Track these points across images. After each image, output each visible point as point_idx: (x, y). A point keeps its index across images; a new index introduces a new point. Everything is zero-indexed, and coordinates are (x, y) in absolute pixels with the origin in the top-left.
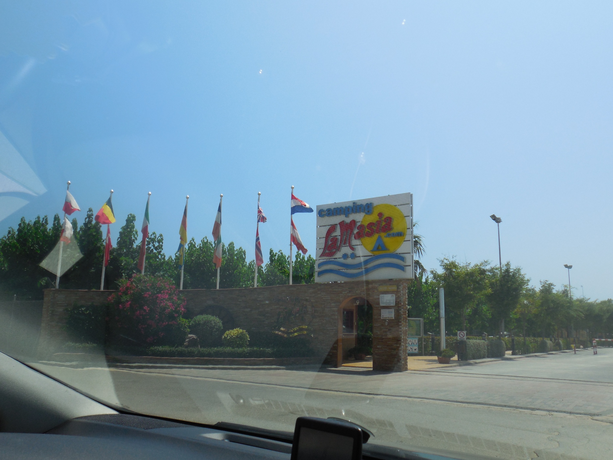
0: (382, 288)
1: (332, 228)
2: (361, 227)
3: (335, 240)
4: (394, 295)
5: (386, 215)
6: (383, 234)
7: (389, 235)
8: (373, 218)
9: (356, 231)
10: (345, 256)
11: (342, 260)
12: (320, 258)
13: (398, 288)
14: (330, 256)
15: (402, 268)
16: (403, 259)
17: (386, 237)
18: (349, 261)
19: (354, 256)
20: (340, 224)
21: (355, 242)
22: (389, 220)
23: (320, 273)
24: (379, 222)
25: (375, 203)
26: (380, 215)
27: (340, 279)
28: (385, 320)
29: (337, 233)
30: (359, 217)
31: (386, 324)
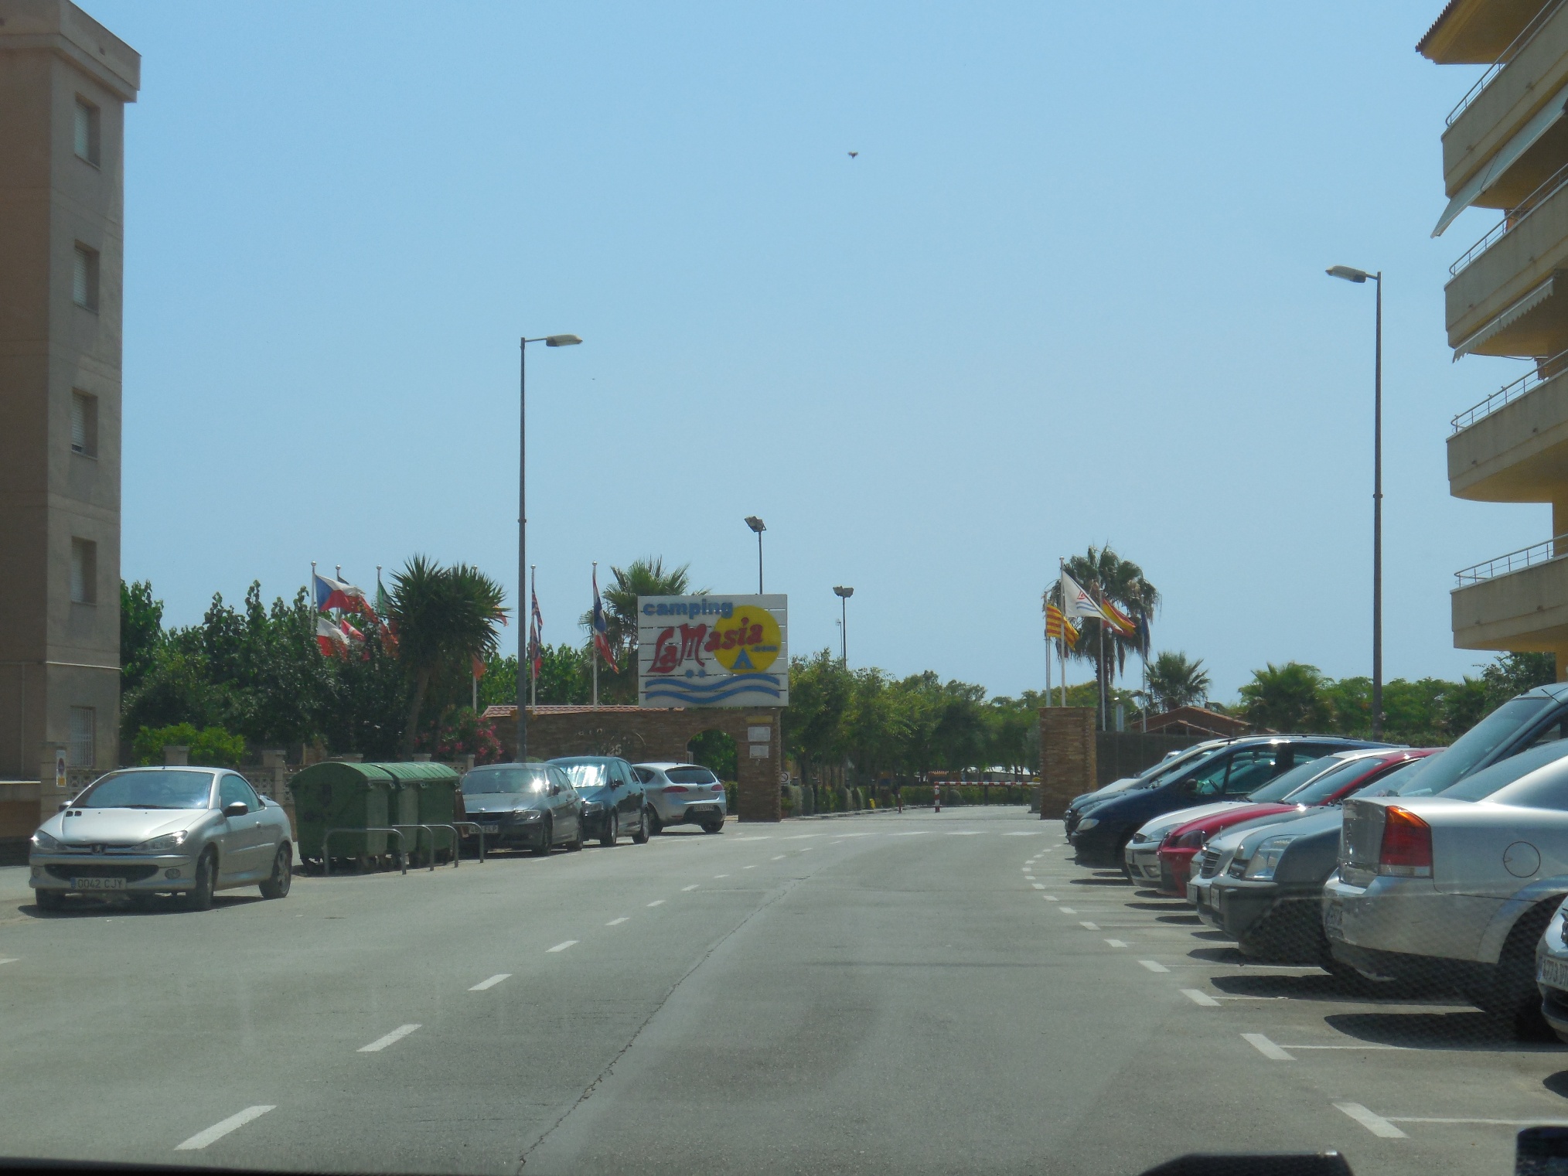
0: (750, 720)
1: (668, 633)
2: (715, 636)
3: (672, 650)
4: (769, 729)
5: (754, 620)
6: (748, 647)
7: (757, 649)
8: (734, 623)
9: (706, 639)
10: (690, 674)
11: (684, 679)
12: (649, 674)
13: (774, 719)
14: (663, 672)
15: (776, 693)
16: (777, 682)
17: (752, 651)
18: (696, 680)
19: (703, 674)
20: (680, 627)
21: (703, 654)
22: (758, 630)
23: (650, 695)
24: (743, 631)
25: (735, 604)
26: (745, 620)
27: (680, 706)
28: (756, 760)
29: (677, 639)
30: (711, 621)
31: (757, 764)
